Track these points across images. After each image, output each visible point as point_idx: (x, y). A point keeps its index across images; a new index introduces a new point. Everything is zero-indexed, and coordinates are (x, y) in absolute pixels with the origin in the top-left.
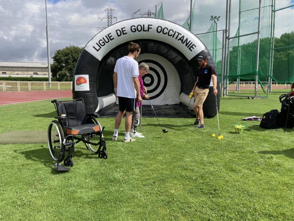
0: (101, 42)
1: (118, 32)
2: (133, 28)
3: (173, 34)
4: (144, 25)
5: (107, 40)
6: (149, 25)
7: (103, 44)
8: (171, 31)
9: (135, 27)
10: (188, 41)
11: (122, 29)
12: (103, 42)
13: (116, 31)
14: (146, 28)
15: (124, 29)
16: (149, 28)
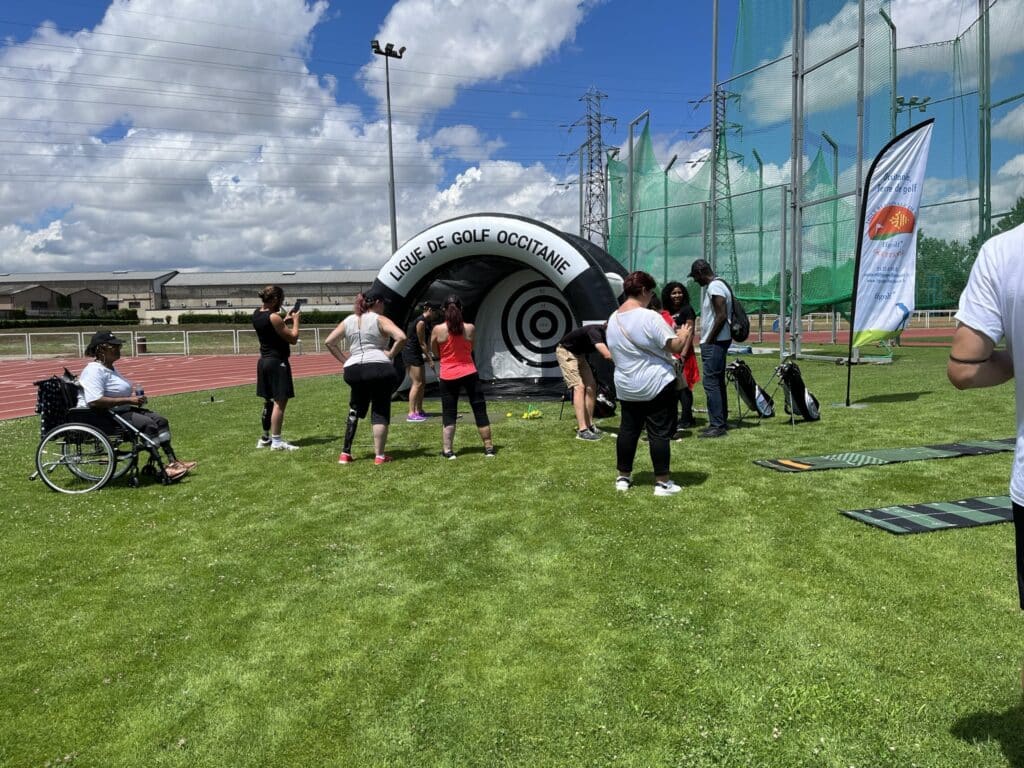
0: (403, 264)
1: (432, 245)
2: (457, 236)
3: (527, 244)
4: (475, 231)
5: (413, 261)
6: (484, 231)
7: (407, 268)
8: (524, 239)
9: (459, 234)
10: (555, 256)
11: (438, 239)
12: (407, 264)
13: (429, 243)
14: (479, 235)
15: (440, 240)
16: (483, 235)
